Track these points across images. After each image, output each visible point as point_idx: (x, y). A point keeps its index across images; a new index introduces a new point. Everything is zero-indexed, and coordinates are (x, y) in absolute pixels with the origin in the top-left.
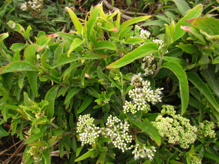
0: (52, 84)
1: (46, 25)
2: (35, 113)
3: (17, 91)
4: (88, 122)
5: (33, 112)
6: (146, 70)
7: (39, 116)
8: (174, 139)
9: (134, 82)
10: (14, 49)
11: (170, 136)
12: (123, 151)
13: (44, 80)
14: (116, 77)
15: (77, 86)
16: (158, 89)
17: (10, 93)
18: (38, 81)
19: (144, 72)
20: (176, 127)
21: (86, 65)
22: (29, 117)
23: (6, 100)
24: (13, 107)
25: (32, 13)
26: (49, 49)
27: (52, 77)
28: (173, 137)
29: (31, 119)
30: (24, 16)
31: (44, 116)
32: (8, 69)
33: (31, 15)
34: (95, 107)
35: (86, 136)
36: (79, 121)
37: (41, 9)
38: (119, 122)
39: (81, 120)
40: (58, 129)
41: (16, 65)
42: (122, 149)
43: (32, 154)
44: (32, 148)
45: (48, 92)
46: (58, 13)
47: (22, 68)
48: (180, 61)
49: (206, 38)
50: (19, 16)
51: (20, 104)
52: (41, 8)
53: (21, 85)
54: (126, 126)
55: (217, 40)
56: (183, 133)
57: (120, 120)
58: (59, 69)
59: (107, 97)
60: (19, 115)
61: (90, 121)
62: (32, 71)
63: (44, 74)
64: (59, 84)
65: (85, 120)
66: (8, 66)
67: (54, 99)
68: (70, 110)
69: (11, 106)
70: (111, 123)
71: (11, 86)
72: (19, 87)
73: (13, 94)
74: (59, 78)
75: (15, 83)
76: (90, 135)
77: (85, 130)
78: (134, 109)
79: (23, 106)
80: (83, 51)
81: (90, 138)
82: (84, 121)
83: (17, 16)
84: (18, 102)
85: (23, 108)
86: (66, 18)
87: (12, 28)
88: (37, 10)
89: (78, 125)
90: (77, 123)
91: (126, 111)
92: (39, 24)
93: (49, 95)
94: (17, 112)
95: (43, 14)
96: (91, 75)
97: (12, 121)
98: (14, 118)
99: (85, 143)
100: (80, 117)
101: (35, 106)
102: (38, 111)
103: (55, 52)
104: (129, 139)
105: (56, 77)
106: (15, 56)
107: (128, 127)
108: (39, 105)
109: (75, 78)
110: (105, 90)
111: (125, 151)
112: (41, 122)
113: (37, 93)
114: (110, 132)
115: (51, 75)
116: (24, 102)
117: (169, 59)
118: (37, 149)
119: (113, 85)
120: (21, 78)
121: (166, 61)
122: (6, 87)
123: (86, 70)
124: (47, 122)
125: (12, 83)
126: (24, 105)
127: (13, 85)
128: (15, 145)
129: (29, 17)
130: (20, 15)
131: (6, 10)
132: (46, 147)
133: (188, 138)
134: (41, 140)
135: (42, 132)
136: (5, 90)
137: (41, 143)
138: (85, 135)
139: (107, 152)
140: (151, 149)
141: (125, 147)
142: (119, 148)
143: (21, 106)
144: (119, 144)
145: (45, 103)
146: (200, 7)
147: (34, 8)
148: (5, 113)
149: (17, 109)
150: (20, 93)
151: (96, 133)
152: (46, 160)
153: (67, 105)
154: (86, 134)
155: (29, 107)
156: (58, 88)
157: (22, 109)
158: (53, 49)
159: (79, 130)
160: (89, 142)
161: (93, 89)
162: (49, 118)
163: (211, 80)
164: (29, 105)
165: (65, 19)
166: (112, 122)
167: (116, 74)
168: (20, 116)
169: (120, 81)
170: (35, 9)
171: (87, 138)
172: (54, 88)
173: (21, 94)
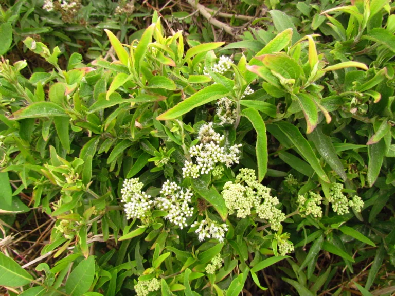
0: (90, 135)
1: (86, 35)
2: (66, 175)
3: (40, 144)
4: (135, 188)
5: (63, 174)
6: (223, 118)
7: (72, 179)
8: (243, 212)
9: (203, 135)
10: (35, 82)
11: (239, 208)
12: (182, 228)
13: (77, 129)
14: (174, 128)
15: (127, 138)
16: (235, 146)
17: (31, 147)
18: (70, 131)
19: (220, 121)
20: (250, 197)
21: (138, 109)
22: (58, 182)
23: (25, 157)
24: (35, 168)
25: (63, 15)
26: (87, 82)
27: (89, 125)
28: (243, 210)
29: (61, 183)
30: (50, 21)
31: (78, 180)
32: (27, 112)
33: (61, 19)
34: (153, 170)
35: (133, 207)
36: (124, 187)
37: (77, 9)
38: (179, 190)
39: (127, 186)
40: (100, 200)
41: (38, 107)
42: (181, 224)
43: (62, 231)
44: (63, 223)
45: (84, 147)
46: (107, 13)
47: (48, 112)
48: (268, 107)
49: (281, 81)
50: (41, 20)
51: (46, 163)
52: (77, 7)
53: (46, 136)
54: (189, 195)
55: (292, 85)
56: (258, 205)
57: (179, 187)
58: (101, 114)
59: (166, 155)
60: (44, 180)
61: (138, 187)
62: (61, 117)
63: (79, 120)
64: (100, 135)
65: (131, 185)
66: (27, 109)
67: (91, 157)
68: (117, 174)
69: (32, 166)
70: (167, 190)
71: (32, 136)
72: (42, 138)
73: (35, 149)
74: (100, 126)
75: (38, 132)
76: (139, 206)
77: (132, 199)
78: (196, 172)
79: (49, 166)
80: (134, 88)
81: (138, 210)
82: (130, 187)
83: (37, 20)
84: (42, 160)
85: (49, 169)
86: (119, 22)
87: (32, 48)
88: (71, 11)
89: (122, 192)
90: (122, 189)
91: (186, 174)
92: (74, 33)
93: (86, 151)
94: (41, 175)
95: (80, 16)
96: (145, 123)
97: (34, 188)
98: (37, 183)
99: (132, 216)
100: (125, 182)
101: (66, 166)
102: (71, 172)
103: (95, 87)
104: (189, 212)
105: (95, 125)
106: (36, 92)
107: (190, 197)
108: (72, 166)
109: (124, 126)
110: (164, 145)
111: (183, 228)
112: (74, 188)
113: (70, 148)
114: (165, 203)
115: (88, 122)
116: (51, 160)
117: (250, 104)
118: (69, 224)
119: (170, 139)
120: (46, 126)
121: (246, 107)
122: (24, 139)
123: (138, 116)
124: (82, 187)
125: (33, 132)
126: (50, 164)
127: (35, 135)
128: (39, 228)
129: (57, 23)
130: (44, 19)
131: (21, 10)
132: (81, 222)
133: (264, 211)
134: (74, 212)
135: (75, 202)
136: (23, 142)
137: (74, 216)
138: (131, 206)
139: (169, 233)
140: (222, 228)
141: (184, 222)
142: (177, 223)
143: (46, 166)
144: (176, 218)
145: (79, 161)
146: (289, 32)
147: (66, 7)
148: (25, 176)
149: (42, 170)
150: (45, 147)
151: (147, 204)
152: (80, 238)
153: (111, 165)
154: (133, 204)
155: (58, 167)
156: (98, 141)
157: (47, 170)
158: (93, 83)
159: (124, 199)
160: (137, 215)
161: (149, 143)
162: (85, 183)
163: (317, 133)
164: (58, 164)
165: (118, 24)
166: (169, 189)
167: (174, 124)
168: (46, 181)
169: (180, 134)
170: (66, 9)
171: (135, 209)
172: (93, 141)
173: (46, 149)
